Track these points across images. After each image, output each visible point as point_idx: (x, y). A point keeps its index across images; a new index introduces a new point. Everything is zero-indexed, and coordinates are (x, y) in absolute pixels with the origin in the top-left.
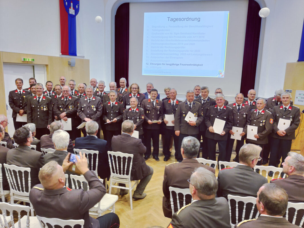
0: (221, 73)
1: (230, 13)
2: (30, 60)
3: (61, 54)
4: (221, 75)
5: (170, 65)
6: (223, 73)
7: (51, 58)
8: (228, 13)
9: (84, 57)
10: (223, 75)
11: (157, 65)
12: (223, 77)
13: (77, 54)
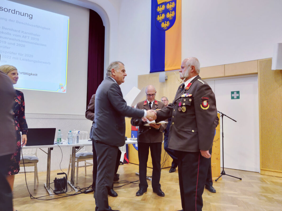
8: (68, 18)
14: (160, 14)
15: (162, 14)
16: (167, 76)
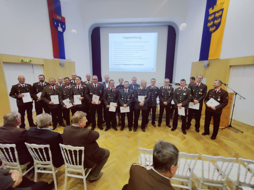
2: (28, 61)
3: (53, 57)
5: (125, 65)
7: (45, 60)
9: (71, 60)
11: (117, 65)
13: (66, 58)
15: (211, 21)
16: (209, 63)
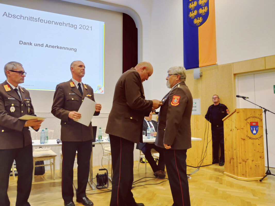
0: (100, 89)
1: (105, 24)
4: (101, 91)
6: (103, 88)
8: (103, 23)
10: (103, 91)
12: (103, 93)
14: (192, 10)
15: (194, 10)
16: (202, 73)
